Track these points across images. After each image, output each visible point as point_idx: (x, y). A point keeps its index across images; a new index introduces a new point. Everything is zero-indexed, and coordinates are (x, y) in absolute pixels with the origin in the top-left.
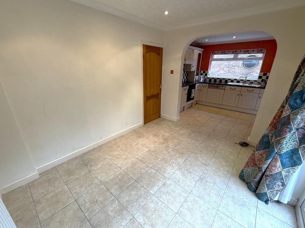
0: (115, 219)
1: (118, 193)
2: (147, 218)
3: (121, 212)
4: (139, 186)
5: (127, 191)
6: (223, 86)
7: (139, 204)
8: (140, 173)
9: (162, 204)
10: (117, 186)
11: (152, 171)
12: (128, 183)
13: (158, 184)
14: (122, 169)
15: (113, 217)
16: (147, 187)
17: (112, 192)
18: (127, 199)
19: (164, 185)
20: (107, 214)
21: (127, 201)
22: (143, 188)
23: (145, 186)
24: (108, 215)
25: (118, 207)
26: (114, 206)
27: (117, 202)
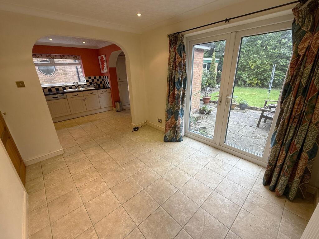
0: (205, 223)
1: (178, 225)
2: (200, 196)
3: (198, 219)
4: (168, 201)
5: (175, 214)
6: (63, 95)
7: (188, 202)
8: (150, 201)
9: (187, 185)
10: (167, 228)
11: (150, 189)
12: (163, 213)
13: (167, 185)
14: (137, 224)
15: (204, 227)
16: (170, 194)
17: (176, 234)
18: (184, 213)
19: (168, 181)
20: (203, 234)
21: (186, 213)
22: (171, 198)
23: (169, 196)
24: (203, 232)
25: (194, 223)
26: (193, 227)
27: (188, 225)
